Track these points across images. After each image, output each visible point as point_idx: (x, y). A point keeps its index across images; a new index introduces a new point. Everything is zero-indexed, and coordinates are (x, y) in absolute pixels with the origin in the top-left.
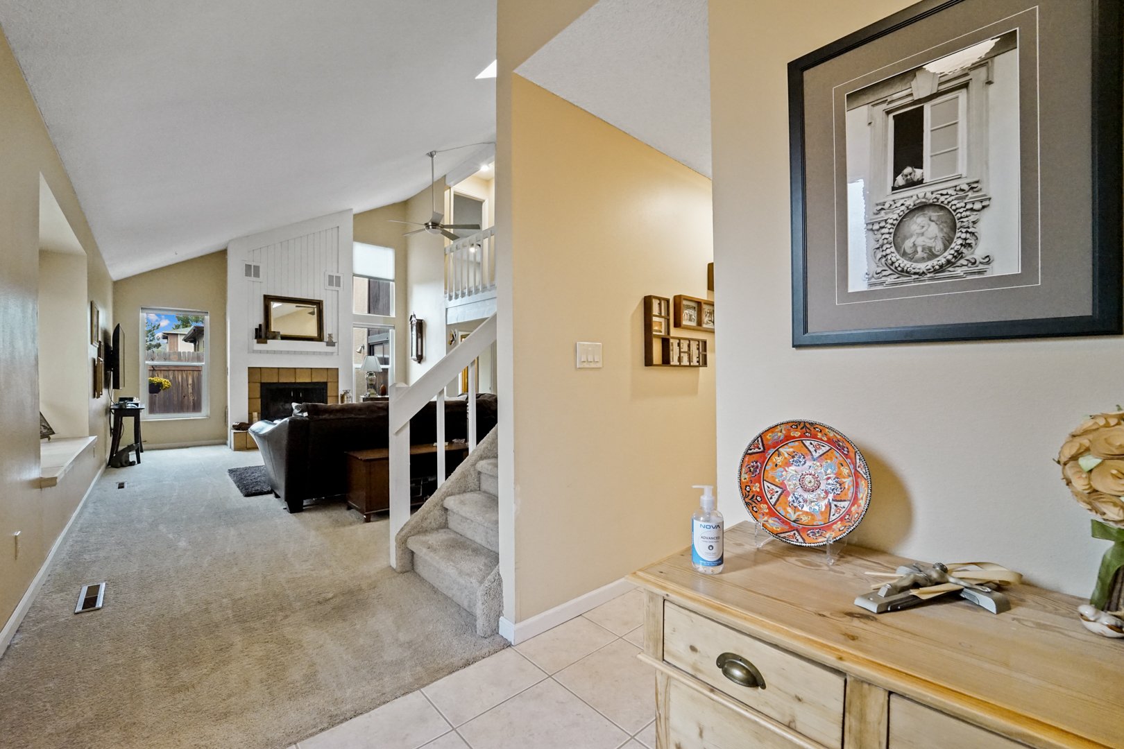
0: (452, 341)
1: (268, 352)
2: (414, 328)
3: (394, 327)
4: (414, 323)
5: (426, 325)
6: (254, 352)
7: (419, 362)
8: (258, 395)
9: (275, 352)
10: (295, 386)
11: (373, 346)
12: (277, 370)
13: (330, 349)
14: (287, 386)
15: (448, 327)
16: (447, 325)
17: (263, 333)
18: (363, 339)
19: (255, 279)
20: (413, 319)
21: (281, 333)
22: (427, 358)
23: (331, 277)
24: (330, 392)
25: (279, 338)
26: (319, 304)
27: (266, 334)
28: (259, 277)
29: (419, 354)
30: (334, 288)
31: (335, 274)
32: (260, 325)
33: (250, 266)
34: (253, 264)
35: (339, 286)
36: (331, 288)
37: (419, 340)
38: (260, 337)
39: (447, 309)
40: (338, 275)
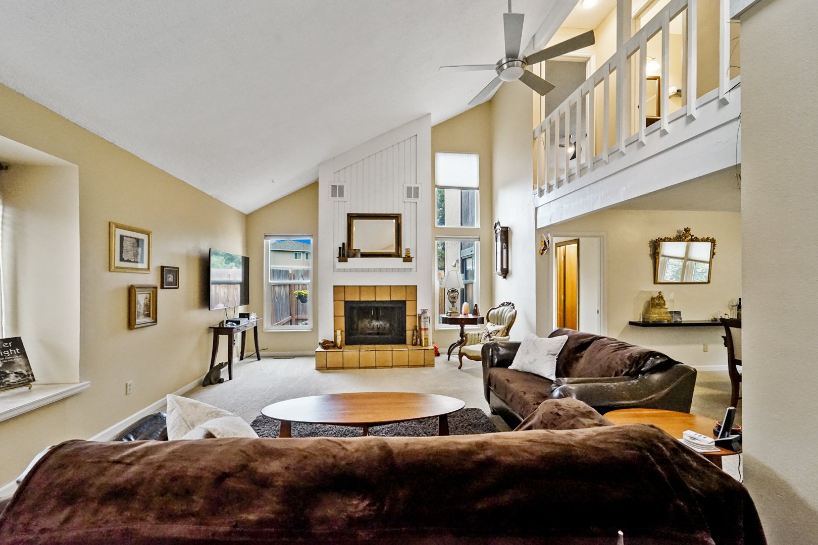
0: (544, 250)
1: (350, 270)
2: (499, 237)
3: (479, 238)
4: (498, 231)
5: (512, 233)
6: (339, 270)
7: (505, 277)
8: (342, 313)
9: (356, 270)
10: (376, 305)
11: (465, 259)
12: (358, 288)
13: (407, 265)
14: (369, 305)
15: (538, 231)
16: (537, 230)
17: (346, 253)
18: (458, 254)
19: (340, 199)
20: (498, 227)
21: (362, 251)
22: (513, 273)
23: (409, 189)
24: (409, 311)
25: (359, 255)
26: (397, 217)
27: (348, 253)
28: (343, 196)
29: (505, 267)
30: (413, 200)
31: (413, 185)
32: (343, 244)
33: (336, 186)
34: (338, 184)
35: (418, 197)
36: (410, 200)
37: (505, 251)
38: (344, 255)
39: (536, 209)
40: (416, 185)
